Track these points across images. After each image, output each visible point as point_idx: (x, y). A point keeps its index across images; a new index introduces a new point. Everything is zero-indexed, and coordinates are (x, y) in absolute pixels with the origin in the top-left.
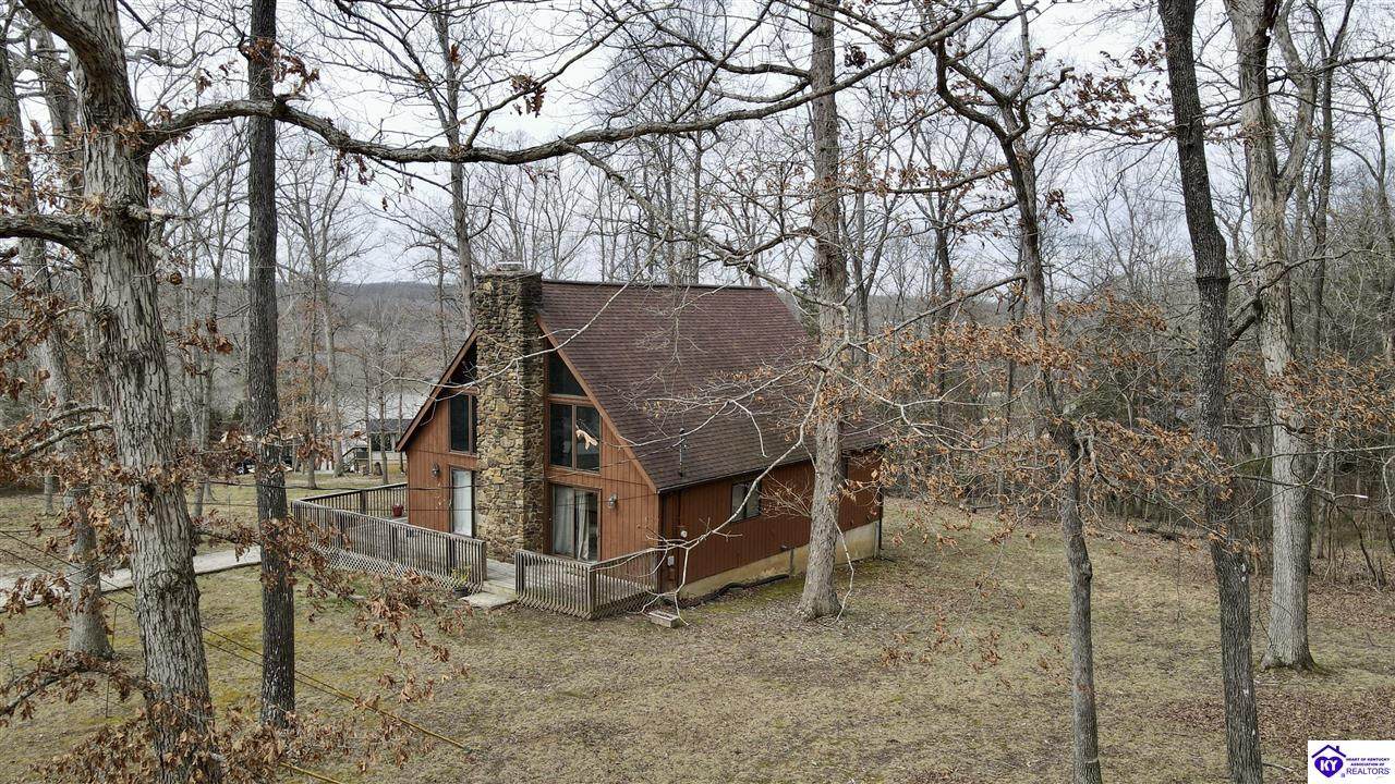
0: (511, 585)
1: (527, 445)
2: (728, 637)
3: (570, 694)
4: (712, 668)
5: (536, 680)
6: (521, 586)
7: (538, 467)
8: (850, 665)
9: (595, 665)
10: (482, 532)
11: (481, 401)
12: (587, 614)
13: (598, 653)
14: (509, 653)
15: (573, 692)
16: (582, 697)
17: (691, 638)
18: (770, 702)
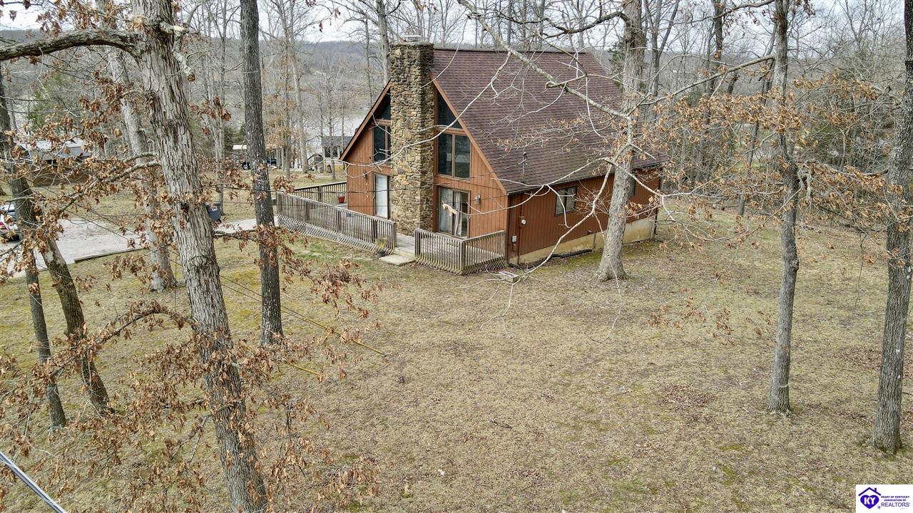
0: (412, 250)
1: (423, 160)
2: (549, 289)
3: (447, 323)
4: (538, 310)
5: (426, 312)
6: (418, 252)
7: (430, 175)
8: (629, 312)
9: (463, 305)
10: (394, 216)
11: (393, 130)
12: (459, 271)
13: (466, 297)
14: (410, 294)
15: (450, 322)
16: (455, 325)
17: (526, 290)
18: (574, 334)
